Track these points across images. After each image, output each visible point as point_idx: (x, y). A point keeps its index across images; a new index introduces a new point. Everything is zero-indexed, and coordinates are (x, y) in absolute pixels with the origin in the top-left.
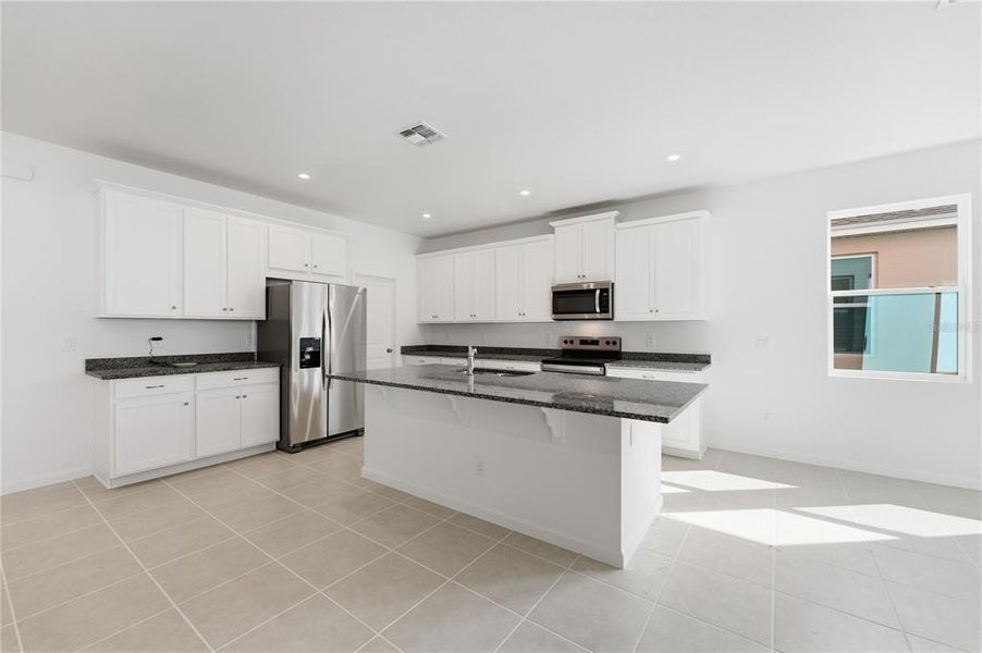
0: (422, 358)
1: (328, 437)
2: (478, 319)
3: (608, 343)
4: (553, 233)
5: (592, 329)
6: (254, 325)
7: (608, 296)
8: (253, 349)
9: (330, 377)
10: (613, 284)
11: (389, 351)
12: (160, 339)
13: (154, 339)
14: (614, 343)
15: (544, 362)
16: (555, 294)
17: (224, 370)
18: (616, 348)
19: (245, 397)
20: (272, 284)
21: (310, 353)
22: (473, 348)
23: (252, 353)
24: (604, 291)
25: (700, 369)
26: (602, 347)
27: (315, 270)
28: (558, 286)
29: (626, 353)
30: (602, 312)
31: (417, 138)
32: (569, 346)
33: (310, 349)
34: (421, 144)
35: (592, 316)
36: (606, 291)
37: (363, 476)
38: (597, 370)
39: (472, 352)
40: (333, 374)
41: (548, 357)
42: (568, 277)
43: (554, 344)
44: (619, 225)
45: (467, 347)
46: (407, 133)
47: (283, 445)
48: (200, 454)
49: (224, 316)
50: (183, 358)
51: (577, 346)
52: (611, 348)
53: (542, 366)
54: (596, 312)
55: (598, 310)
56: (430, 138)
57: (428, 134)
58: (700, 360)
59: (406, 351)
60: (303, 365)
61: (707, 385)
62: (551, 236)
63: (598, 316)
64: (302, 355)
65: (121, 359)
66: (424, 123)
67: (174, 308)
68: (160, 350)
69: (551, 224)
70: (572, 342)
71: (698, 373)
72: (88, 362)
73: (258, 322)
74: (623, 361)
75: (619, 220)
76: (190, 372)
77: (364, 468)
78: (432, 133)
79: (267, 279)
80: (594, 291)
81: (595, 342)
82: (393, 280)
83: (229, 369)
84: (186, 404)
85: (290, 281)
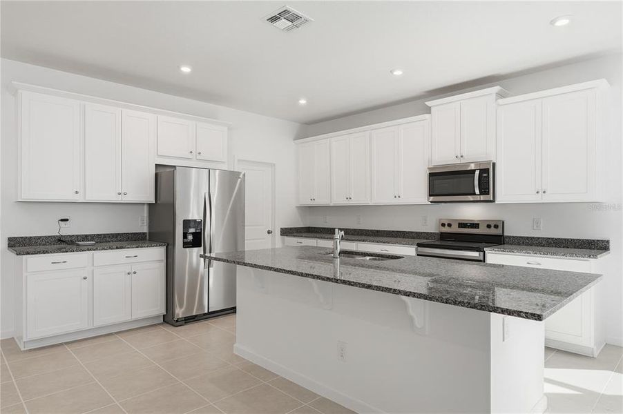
0: (299, 240)
1: (209, 313)
2: (354, 202)
3: (489, 226)
4: (430, 113)
5: (472, 212)
6: (146, 208)
7: (488, 177)
8: (145, 230)
9: (210, 259)
10: (494, 165)
11: (269, 232)
12: (67, 220)
13: (62, 220)
14: (496, 227)
15: (419, 245)
16: (431, 175)
17: (117, 248)
18: (498, 232)
19: (135, 273)
20: (161, 170)
21: (193, 234)
22: (340, 229)
23: (144, 233)
24: (484, 172)
25: (595, 257)
26: (482, 230)
27: (199, 157)
28: (435, 167)
29: (510, 237)
30: (481, 193)
31: (283, 23)
32: (446, 229)
33: (192, 230)
34: (289, 29)
35: (470, 198)
36: (487, 171)
37: (235, 352)
38: (475, 254)
39: (339, 235)
40: (213, 255)
41: (423, 240)
42: (446, 157)
43: (431, 227)
44: (501, 101)
45: (334, 229)
46: (274, 19)
47: (169, 319)
48: (98, 323)
49: (119, 199)
50: (86, 237)
51: (455, 229)
52: (493, 231)
53: (417, 250)
54: (475, 194)
55: (477, 191)
56: (296, 23)
57: (294, 18)
58: (597, 247)
59: (286, 232)
60: (186, 245)
61: (600, 275)
62: (427, 116)
63: (478, 198)
64: (185, 236)
65: (35, 238)
66: (289, 8)
67: (77, 193)
68: (67, 230)
69: (426, 103)
70: (449, 225)
71: (592, 260)
72: (10, 239)
73: (150, 205)
74: (506, 246)
75: (501, 95)
76: (88, 250)
77: (235, 345)
78: (298, 17)
79: (157, 166)
80: (473, 172)
81: (475, 225)
82: (273, 165)
83: (121, 248)
84: (85, 278)
85: (175, 167)
